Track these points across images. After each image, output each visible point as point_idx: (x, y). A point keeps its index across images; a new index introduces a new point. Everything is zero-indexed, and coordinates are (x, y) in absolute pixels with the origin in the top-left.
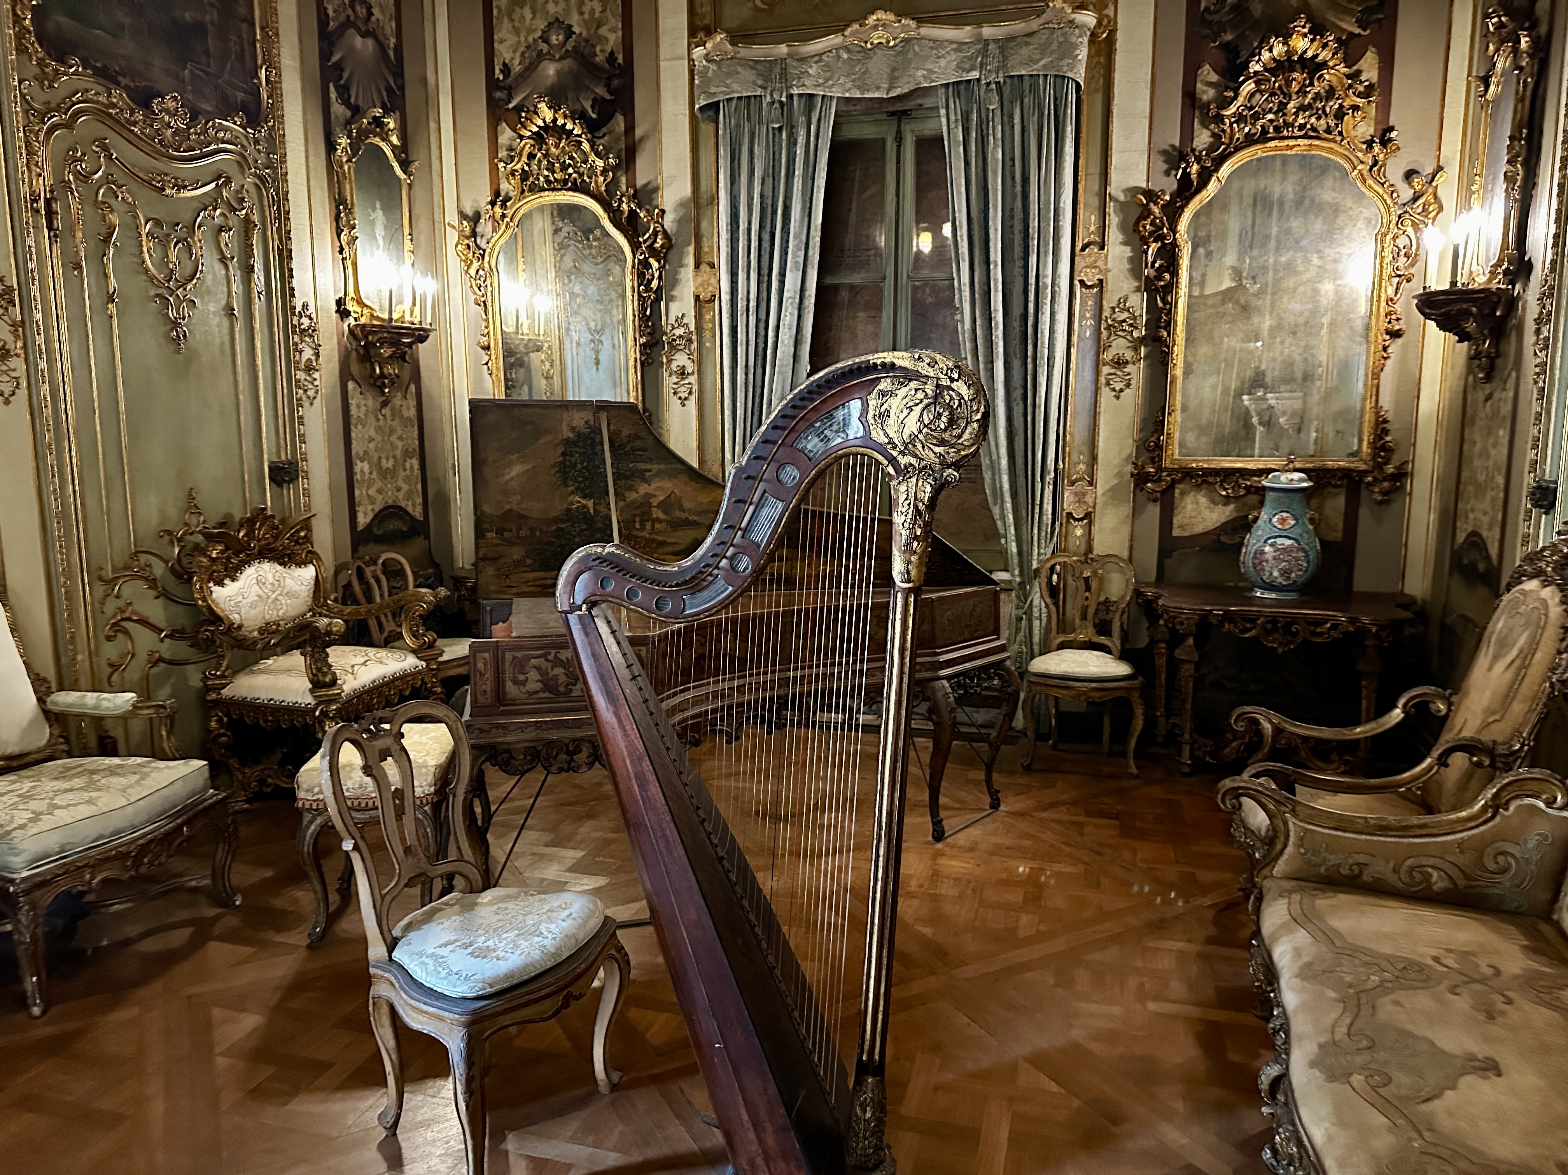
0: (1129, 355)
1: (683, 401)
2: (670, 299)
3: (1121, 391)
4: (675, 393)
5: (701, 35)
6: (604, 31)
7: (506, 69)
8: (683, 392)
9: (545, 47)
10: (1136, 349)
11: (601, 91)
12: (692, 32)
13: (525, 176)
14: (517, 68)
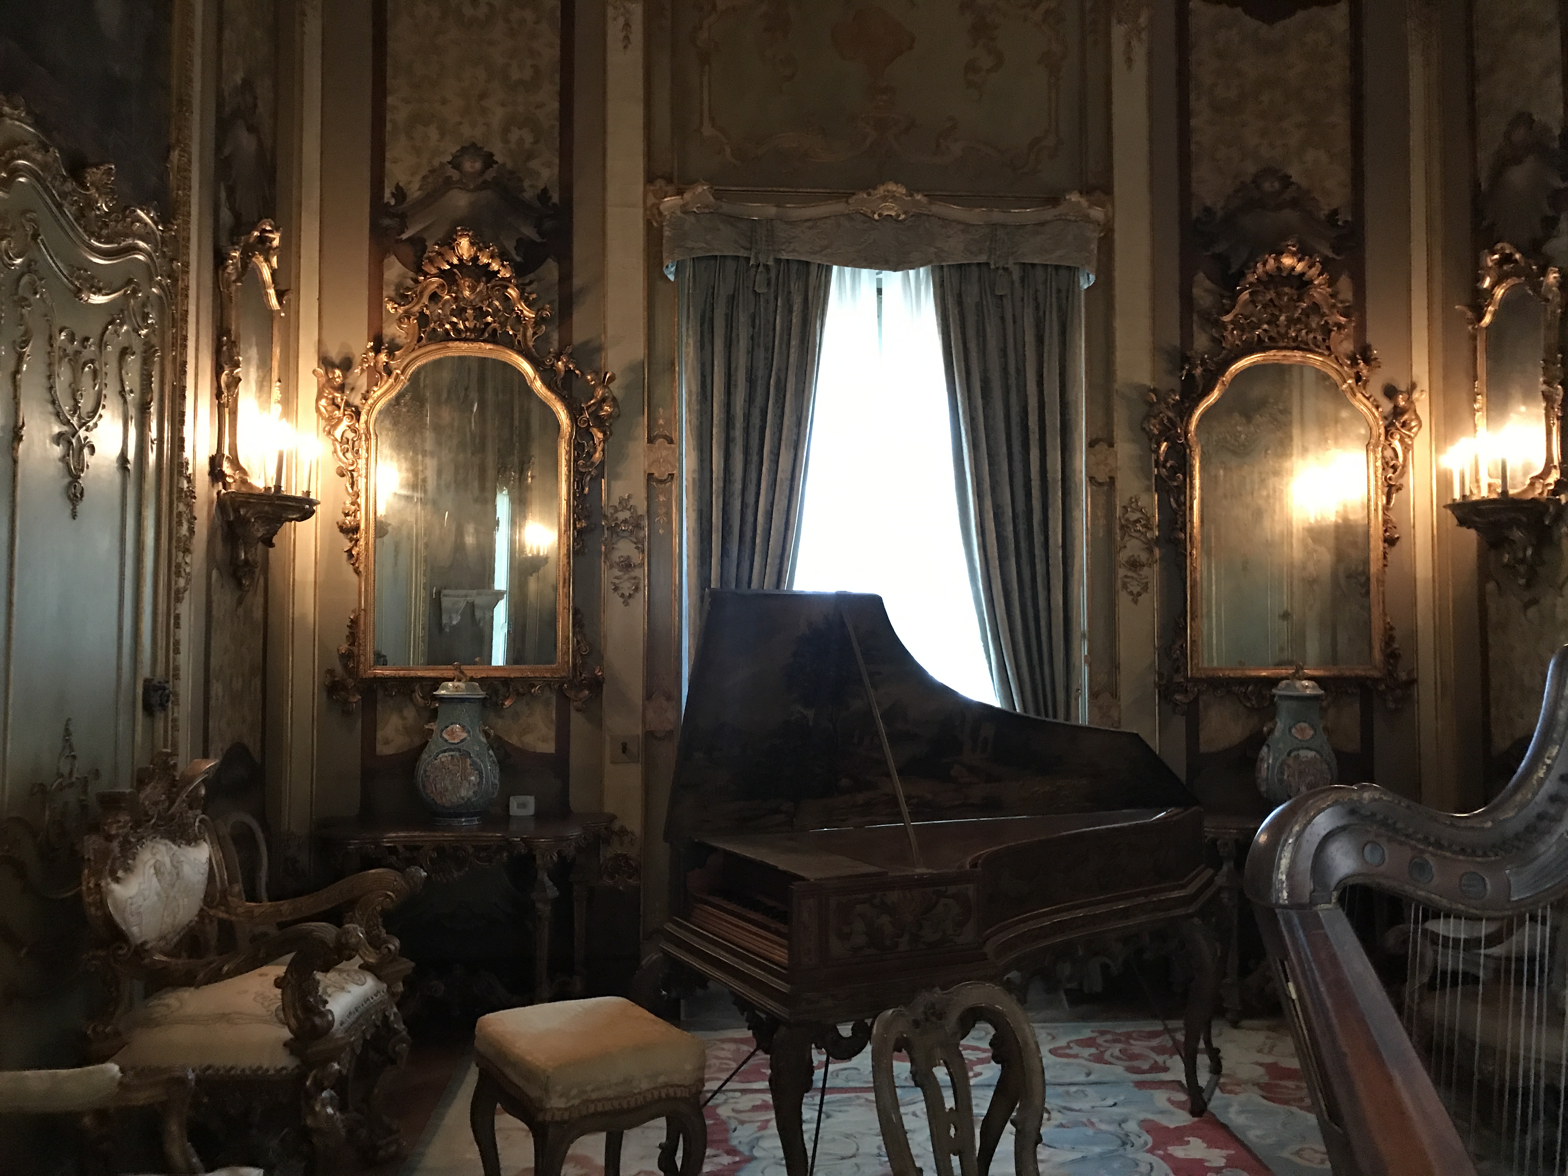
0: (1144, 557)
1: (627, 599)
2: (615, 476)
3: (1139, 594)
4: (616, 589)
5: (660, 183)
6: (534, 164)
7: (400, 194)
8: (626, 587)
9: (455, 175)
10: (1151, 551)
11: (529, 232)
12: (650, 179)
13: (423, 319)
14: (414, 192)
